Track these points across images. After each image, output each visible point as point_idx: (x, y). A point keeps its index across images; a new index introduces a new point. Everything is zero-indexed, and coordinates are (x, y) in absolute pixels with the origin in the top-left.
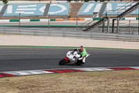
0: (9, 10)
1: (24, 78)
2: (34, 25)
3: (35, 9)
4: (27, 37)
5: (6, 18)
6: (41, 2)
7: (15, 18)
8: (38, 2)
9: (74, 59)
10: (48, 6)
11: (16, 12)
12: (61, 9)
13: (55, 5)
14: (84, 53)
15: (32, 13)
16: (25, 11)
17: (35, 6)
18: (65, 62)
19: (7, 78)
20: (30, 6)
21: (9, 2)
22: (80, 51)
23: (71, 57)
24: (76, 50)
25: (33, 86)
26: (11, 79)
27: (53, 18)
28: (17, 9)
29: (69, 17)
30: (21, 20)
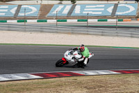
0: (77, 10)
1: (92, 78)
2: (102, 25)
3: (103, 9)
4: (95, 36)
5: (74, 18)
6: (109, 2)
7: (83, 18)
8: (106, 2)
9: (73, 60)
10: (116, 6)
11: (84, 12)
12: (129, 9)
13: (123, 5)
14: (86, 52)
15: (100, 13)
16: (93, 11)
17: (103, 6)
19: (75, 78)
20: (98, 6)
21: (77, 2)
22: (81, 51)
23: (69, 58)
24: (76, 49)
25: (101, 87)
26: (79, 79)
27: (120, 18)
28: (85, 9)
29: (137, 17)
30: (89, 20)
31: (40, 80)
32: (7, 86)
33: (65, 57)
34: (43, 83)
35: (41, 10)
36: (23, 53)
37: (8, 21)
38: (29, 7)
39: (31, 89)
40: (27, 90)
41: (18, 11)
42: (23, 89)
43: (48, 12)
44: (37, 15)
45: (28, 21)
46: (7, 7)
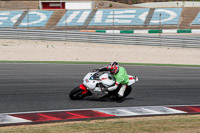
9: (98, 89)
18: (81, 94)
31: (182, 117)
32: (136, 124)
33: (85, 83)
34: (187, 121)
35: (183, 15)
36: (157, 78)
37: (135, 32)
38: (166, 11)
39: (169, 129)
40: (165, 129)
41: (149, 17)
42: (159, 128)
43: (193, 18)
44: (177, 22)
45: (164, 31)
46: (134, 11)
